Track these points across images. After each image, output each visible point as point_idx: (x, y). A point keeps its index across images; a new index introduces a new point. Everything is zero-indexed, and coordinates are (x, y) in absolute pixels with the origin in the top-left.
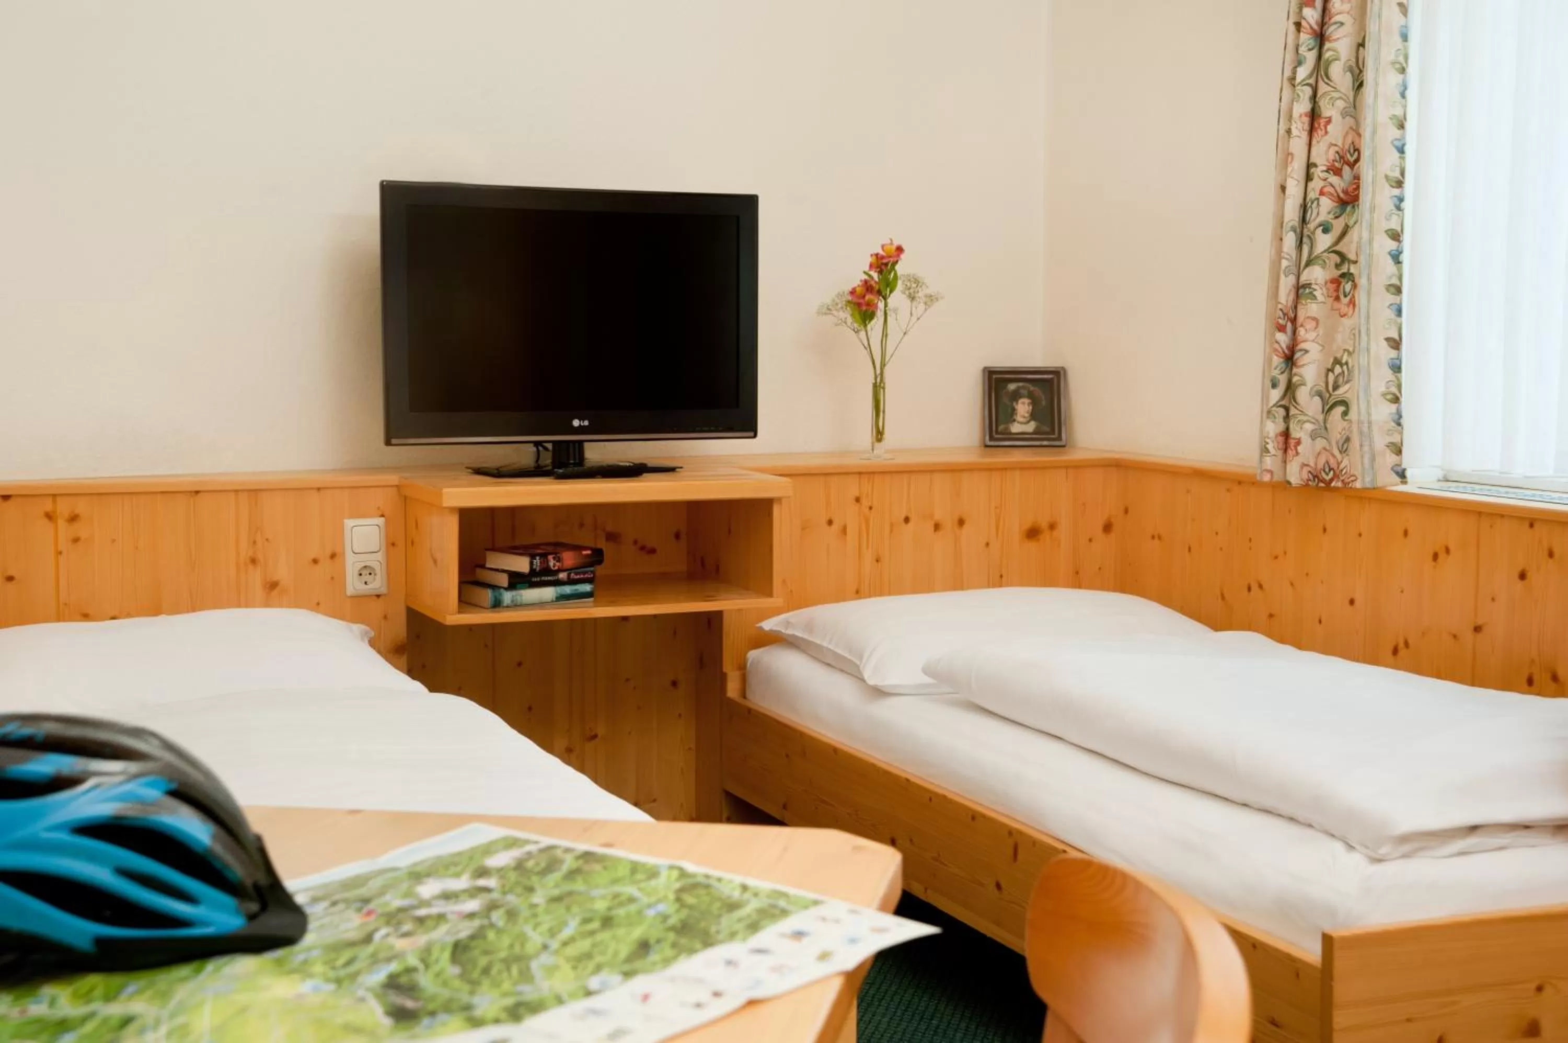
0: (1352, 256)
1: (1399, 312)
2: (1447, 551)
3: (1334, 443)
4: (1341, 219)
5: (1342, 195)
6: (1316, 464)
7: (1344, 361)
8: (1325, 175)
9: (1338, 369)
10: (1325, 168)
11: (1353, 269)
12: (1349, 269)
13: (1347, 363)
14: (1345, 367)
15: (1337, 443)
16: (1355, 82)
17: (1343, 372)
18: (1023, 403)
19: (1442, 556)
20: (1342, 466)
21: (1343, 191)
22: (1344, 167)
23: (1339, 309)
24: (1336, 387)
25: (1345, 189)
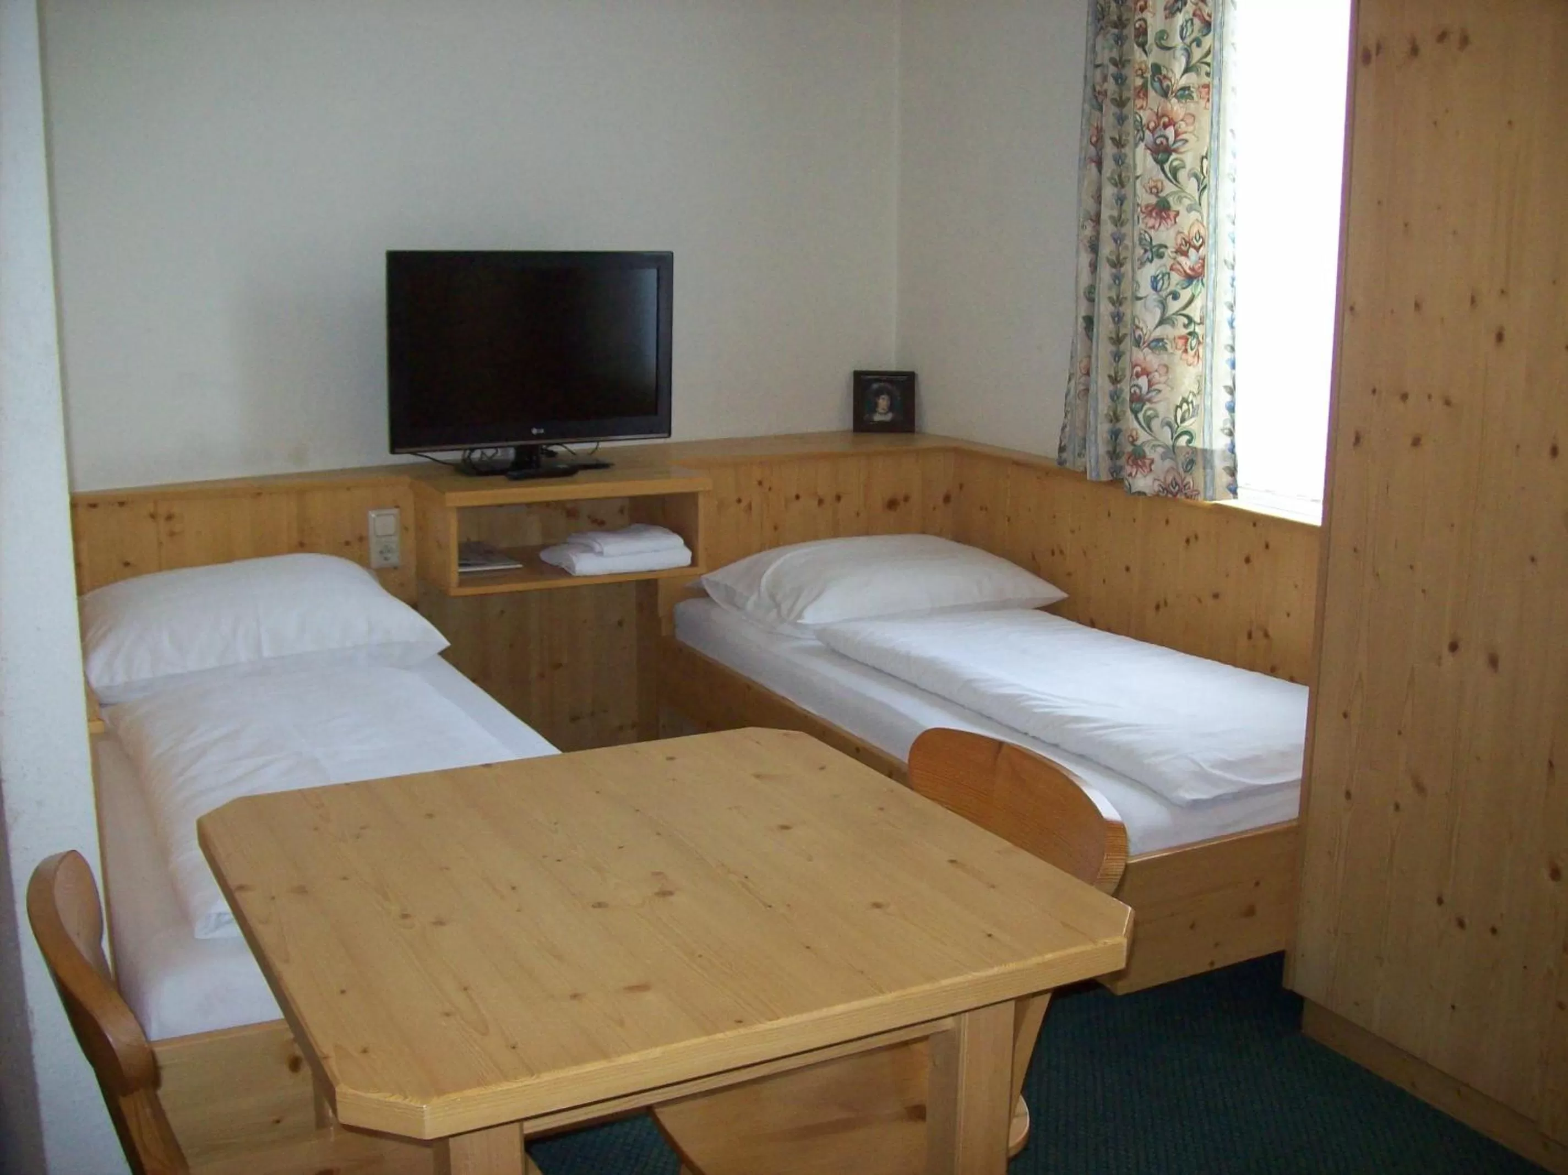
0: (1197, 320)
1: (1233, 366)
2: (1196, 537)
3: (1180, 465)
4: (1189, 289)
5: (1188, 271)
6: (1165, 478)
7: (1190, 400)
8: (1174, 255)
9: (1185, 406)
10: (1174, 250)
11: (1198, 329)
12: (1194, 329)
13: (1192, 402)
14: (1190, 406)
15: (1183, 464)
16: (1200, 185)
17: (1189, 409)
18: (883, 399)
19: (1192, 540)
20: (1185, 482)
21: (1190, 268)
22: (1190, 251)
23: (1187, 360)
24: (1183, 420)
25: (1191, 267)
